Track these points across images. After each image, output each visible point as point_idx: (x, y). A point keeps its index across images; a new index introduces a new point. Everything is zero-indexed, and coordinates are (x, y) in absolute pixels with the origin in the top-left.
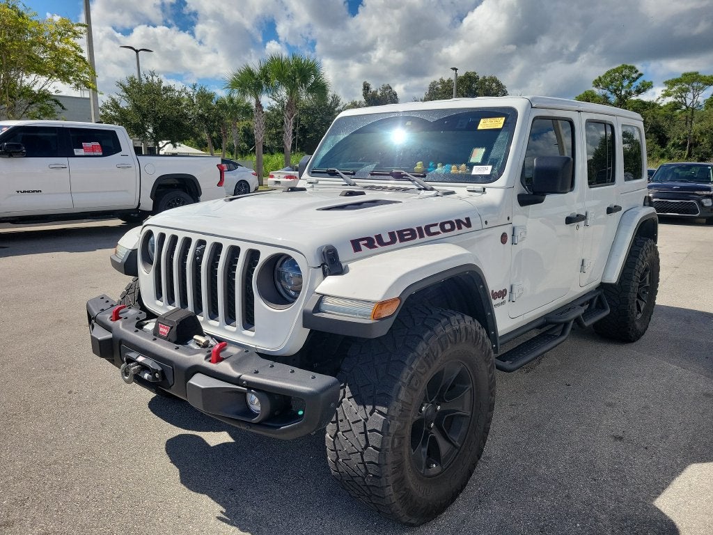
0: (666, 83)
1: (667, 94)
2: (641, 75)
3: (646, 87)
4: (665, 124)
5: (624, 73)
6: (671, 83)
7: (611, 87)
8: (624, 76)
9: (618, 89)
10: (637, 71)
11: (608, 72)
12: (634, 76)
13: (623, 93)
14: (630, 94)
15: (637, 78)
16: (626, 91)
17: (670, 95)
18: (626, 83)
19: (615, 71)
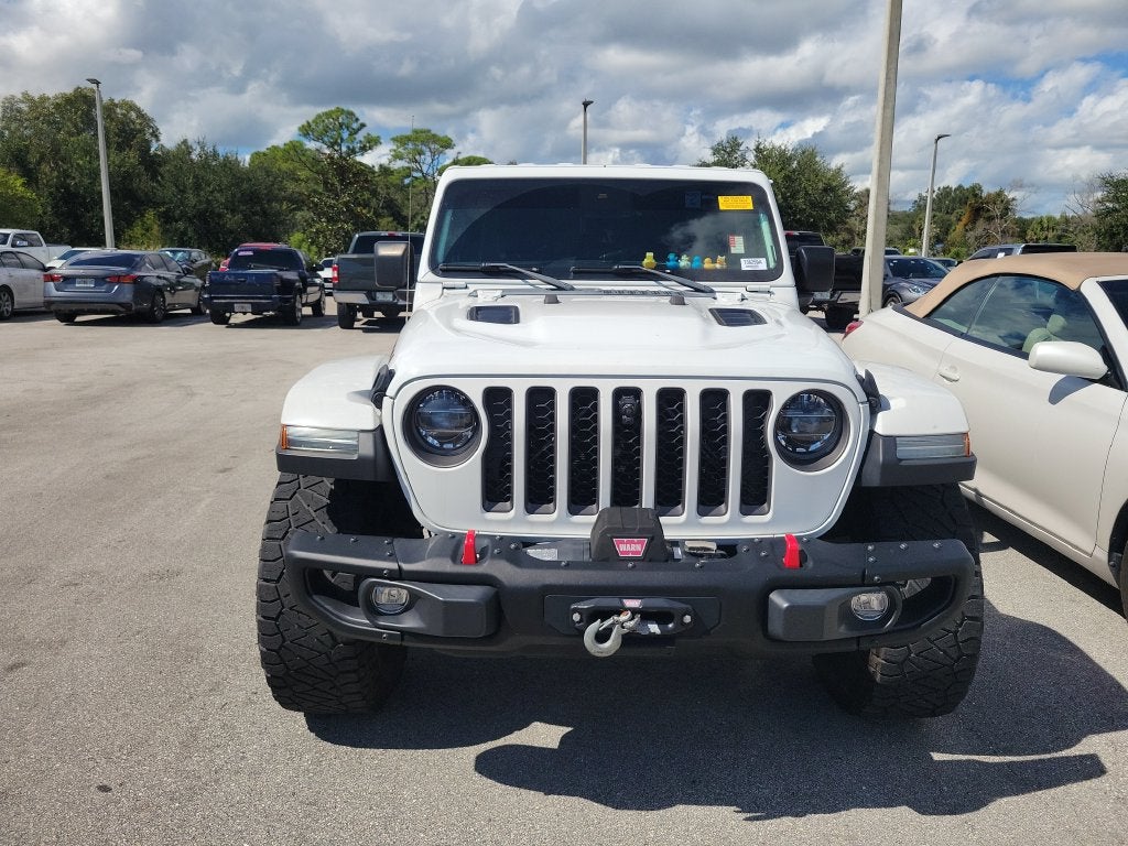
0: (394, 140)
1: (398, 156)
2: (363, 125)
3: (371, 143)
4: (398, 197)
5: (340, 120)
6: (401, 140)
7: (326, 139)
8: (341, 125)
9: (336, 143)
10: (357, 120)
11: (319, 116)
12: (355, 126)
13: (344, 149)
14: (353, 151)
15: (359, 130)
16: (348, 147)
17: (401, 158)
18: (345, 135)
19: (328, 115)
